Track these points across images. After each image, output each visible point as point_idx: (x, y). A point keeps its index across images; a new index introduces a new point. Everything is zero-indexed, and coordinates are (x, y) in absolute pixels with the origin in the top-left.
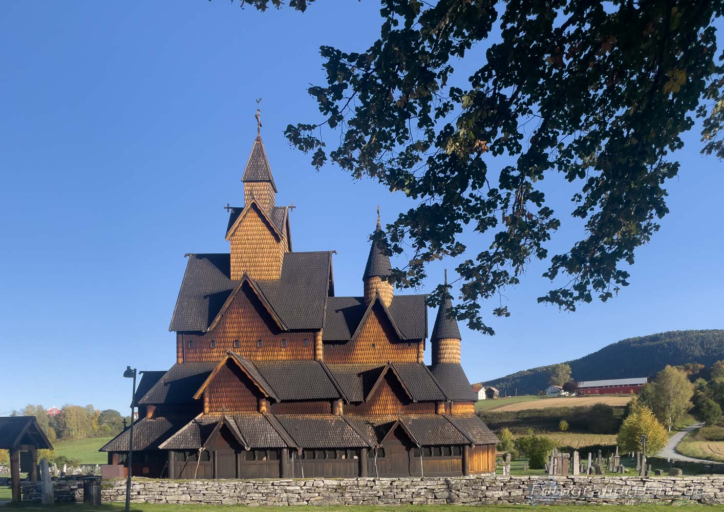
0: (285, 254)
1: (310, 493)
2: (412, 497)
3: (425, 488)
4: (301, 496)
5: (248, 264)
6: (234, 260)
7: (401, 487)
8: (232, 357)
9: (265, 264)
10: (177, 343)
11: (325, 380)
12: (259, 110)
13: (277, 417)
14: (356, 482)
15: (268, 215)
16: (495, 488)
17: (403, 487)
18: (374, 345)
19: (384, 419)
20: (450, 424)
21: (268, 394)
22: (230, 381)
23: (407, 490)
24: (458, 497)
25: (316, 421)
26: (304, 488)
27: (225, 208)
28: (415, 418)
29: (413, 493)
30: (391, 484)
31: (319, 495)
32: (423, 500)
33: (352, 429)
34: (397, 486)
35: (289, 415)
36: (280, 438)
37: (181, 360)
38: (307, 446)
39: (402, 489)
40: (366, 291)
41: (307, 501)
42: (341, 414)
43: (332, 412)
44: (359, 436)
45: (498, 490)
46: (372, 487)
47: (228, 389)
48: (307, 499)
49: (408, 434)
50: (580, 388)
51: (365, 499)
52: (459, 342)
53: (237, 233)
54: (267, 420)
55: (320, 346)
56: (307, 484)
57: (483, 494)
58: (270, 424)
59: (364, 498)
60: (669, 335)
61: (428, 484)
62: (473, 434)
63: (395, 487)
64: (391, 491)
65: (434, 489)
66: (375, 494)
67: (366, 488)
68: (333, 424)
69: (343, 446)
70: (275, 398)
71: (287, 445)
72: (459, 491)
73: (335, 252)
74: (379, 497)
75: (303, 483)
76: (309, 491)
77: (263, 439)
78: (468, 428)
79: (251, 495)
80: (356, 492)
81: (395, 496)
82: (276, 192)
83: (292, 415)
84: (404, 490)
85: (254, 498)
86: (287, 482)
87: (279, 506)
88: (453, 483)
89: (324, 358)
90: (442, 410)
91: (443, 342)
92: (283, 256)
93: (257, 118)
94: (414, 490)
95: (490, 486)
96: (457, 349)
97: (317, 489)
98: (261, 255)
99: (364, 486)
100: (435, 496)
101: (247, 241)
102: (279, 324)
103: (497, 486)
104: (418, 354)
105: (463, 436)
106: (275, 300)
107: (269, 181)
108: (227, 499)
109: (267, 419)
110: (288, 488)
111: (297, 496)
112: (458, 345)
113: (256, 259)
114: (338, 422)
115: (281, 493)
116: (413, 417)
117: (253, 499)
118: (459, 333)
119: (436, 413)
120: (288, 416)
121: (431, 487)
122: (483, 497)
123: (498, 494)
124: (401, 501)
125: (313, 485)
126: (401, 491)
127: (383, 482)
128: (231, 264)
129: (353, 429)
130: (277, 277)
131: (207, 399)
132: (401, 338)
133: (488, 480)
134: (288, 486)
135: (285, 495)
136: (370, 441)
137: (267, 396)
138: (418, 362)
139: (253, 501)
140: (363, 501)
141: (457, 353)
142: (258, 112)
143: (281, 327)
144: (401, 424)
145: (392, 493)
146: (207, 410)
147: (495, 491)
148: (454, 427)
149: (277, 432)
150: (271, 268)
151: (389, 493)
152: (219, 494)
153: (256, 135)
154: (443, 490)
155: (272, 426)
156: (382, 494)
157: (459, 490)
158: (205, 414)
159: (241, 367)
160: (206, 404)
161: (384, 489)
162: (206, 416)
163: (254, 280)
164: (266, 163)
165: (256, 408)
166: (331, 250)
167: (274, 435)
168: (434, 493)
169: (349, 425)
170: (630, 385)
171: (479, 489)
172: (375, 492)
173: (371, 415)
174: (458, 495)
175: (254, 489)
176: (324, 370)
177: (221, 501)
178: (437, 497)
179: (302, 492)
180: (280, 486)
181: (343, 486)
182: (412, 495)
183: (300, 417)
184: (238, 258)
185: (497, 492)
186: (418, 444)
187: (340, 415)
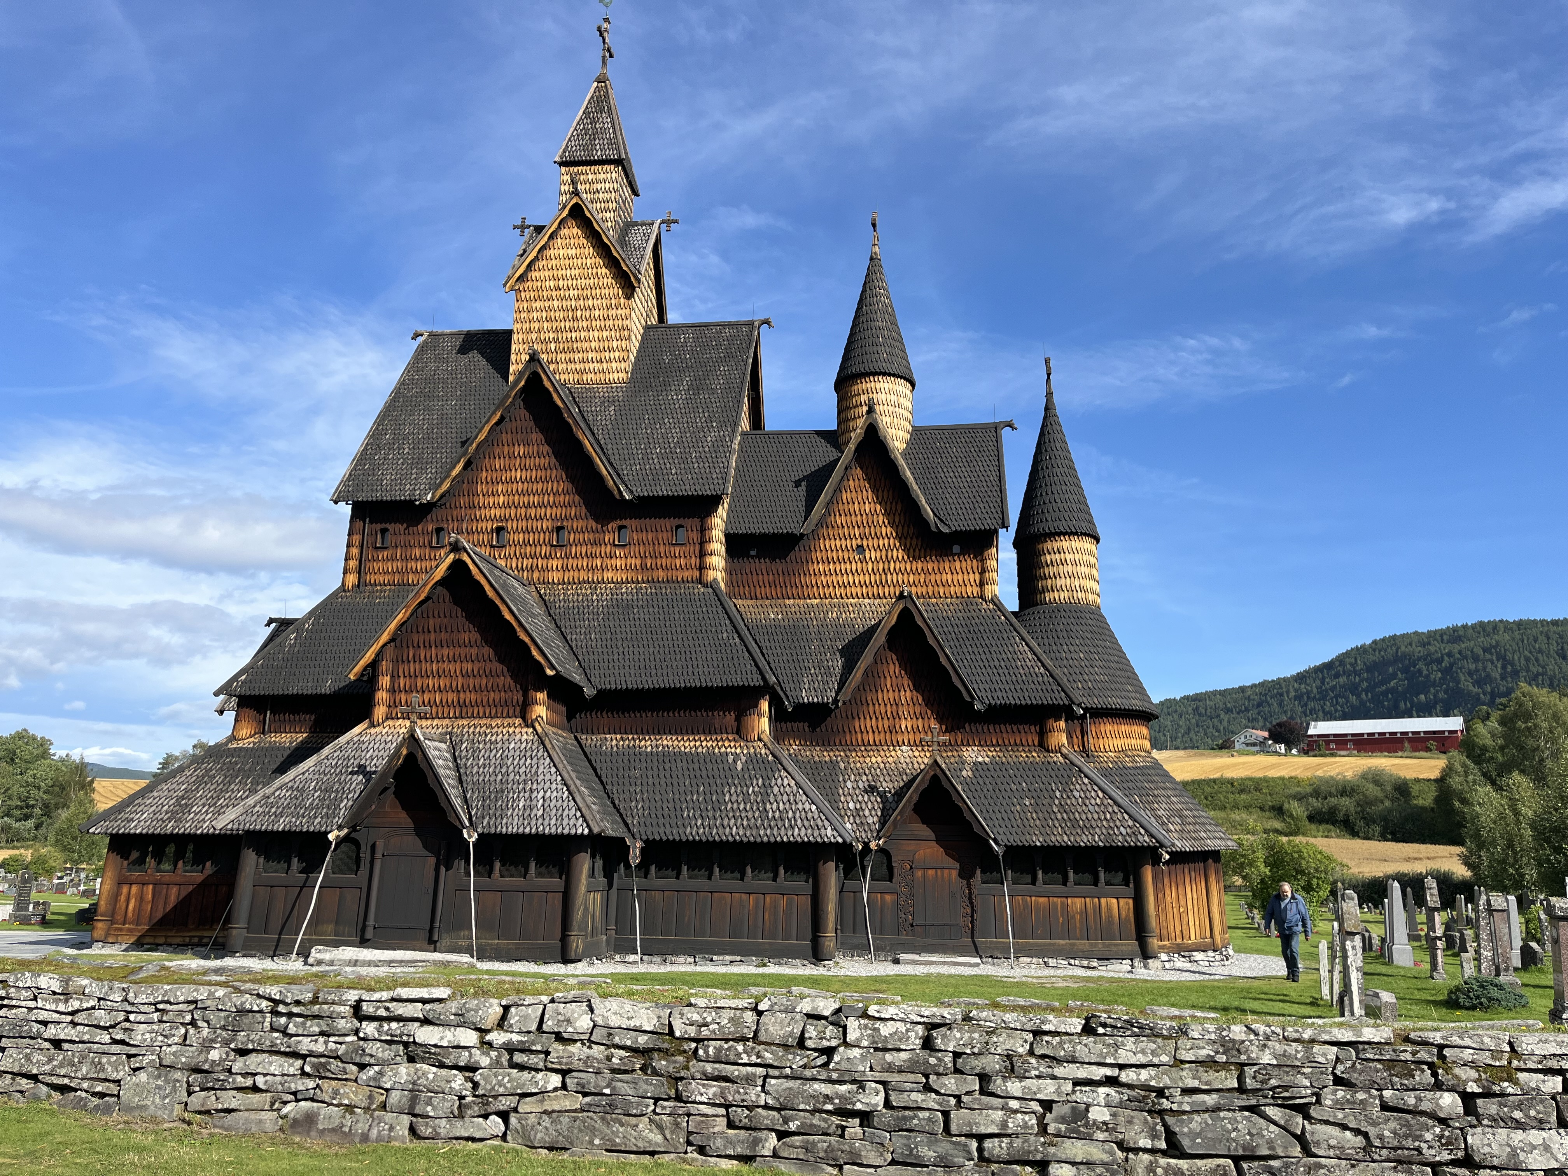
0: (648, 328)
1: (521, 1067)
2: (1043, 1129)
3: (1111, 1081)
4: (476, 1085)
5: (553, 346)
6: (520, 336)
7: (978, 1064)
8: (465, 558)
9: (593, 344)
10: (349, 535)
11: (725, 635)
12: (606, 20)
13: (583, 742)
14: (750, 1017)
15: (611, 236)
16: (1519, 1106)
17: (993, 1063)
18: (860, 547)
19: (891, 760)
20: (1086, 781)
21: (553, 667)
22: (455, 629)
23: (1014, 1087)
24: (1307, 1152)
25: (690, 758)
26: (498, 1038)
27: (515, 227)
28: (980, 759)
29: (1047, 1105)
30: (928, 1044)
31: (564, 1087)
32: (1106, 1158)
33: (793, 783)
34: (957, 1055)
35: (619, 736)
36: (572, 803)
37: (352, 579)
38: (660, 833)
39: (984, 1078)
40: (843, 415)
41: (504, 1116)
42: (763, 736)
43: (740, 732)
44: (814, 807)
45: (1541, 1124)
46: (829, 1052)
47: (446, 651)
48: (505, 1103)
49: (964, 807)
50: (1311, 736)
51: (793, 1126)
52: (1093, 547)
53: (533, 274)
54: (545, 747)
55: (718, 546)
56: (514, 1016)
57: (1448, 1144)
58: (552, 760)
59: (786, 1121)
60: (1482, 628)
61: (1124, 1057)
62: (1158, 817)
63: (948, 1059)
64: (928, 1088)
65: (1160, 1093)
66: (841, 1097)
67: (797, 1061)
68: (739, 766)
69: (765, 839)
70: (581, 684)
71: (588, 826)
72: (1307, 1117)
73: (766, 322)
74: (866, 1118)
75: (494, 1010)
76: (519, 1058)
77: (521, 805)
78: (1140, 796)
79: (253, 1062)
80: (749, 1080)
81: (946, 1114)
82: (636, 194)
83: (625, 736)
84: (998, 1085)
85: (260, 1081)
86: (424, 1001)
87: (365, 1138)
88: (1267, 1058)
89: (729, 583)
90: (1059, 737)
91: (1049, 545)
92: (642, 331)
93: (601, 35)
94: (1048, 1090)
95: (1487, 1094)
96: (1091, 566)
97: (557, 1049)
98: (585, 324)
99: (785, 1046)
100: (1171, 1136)
101: (554, 293)
102: (611, 482)
103: (1532, 1096)
104: (983, 572)
105: (1130, 823)
106: (610, 427)
107: (618, 162)
108: (143, 1076)
109: (543, 743)
110: (426, 1035)
111: (458, 1081)
112: (1090, 554)
113: (574, 335)
114: (753, 760)
115: (383, 1063)
116: (973, 754)
117: (255, 1089)
118: (1091, 522)
119: (1043, 745)
120: (613, 741)
121: (1144, 1074)
122: (1454, 1163)
123: (1547, 1148)
124: (980, 1150)
125: (540, 1027)
126: (983, 1092)
127: (886, 1030)
128: (513, 347)
129: (797, 783)
130: (621, 375)
131: (385, 681)
132: (934, 529)
133: (1467, 1054)
134: (426, 1021)
135: (404, 1072)
136: (848, 826)
137: (550, 672)
138: (982, 597)
139: (255, 1098)
140: (782, 1135)
141: (1091, 578)
142: (606, 25)
143: (616, 492)
144: (938, 771)
145: (931, 1101)
146: (380, 712)
147: (1519, 1125)
148: (1103, 791)
149: (566, 785)
150: (607, 354)
151: (918, 1097)
152: (116, 1048)
153: (598, 71)
154: (1210, 1100)
155: (555, 766)
156: (880, 1099)
157: (1303, 1110)
158: (372, 725)
159: (487, 588)
160: (382, 695)
161: (890, 1068)
162: (373, 731)
163: (564, 385)
164: (613, 127)
165: (518, 709)
166: (759, 317)
167: (556, 793)
168: (1161, 1113)
169: (785, 769)
170: (1425, 732)
171: (1425, 1106)
172: (843, 1088)
173: (852, 747)
174: (1301, 1139)
175: (273, 1029)
176: (724, 608)
177: (118, 1082)
178: (1186, 1143)
179: (485, 1061)
180: (389, 1019)
181: (682, 1039)
182: (1041, 1119)
183: (647, 744)
184: (530, 331)
185: (1535, 1136)
186: (995, 840)
187: (760, 740)
